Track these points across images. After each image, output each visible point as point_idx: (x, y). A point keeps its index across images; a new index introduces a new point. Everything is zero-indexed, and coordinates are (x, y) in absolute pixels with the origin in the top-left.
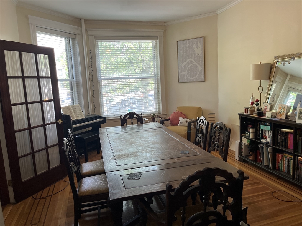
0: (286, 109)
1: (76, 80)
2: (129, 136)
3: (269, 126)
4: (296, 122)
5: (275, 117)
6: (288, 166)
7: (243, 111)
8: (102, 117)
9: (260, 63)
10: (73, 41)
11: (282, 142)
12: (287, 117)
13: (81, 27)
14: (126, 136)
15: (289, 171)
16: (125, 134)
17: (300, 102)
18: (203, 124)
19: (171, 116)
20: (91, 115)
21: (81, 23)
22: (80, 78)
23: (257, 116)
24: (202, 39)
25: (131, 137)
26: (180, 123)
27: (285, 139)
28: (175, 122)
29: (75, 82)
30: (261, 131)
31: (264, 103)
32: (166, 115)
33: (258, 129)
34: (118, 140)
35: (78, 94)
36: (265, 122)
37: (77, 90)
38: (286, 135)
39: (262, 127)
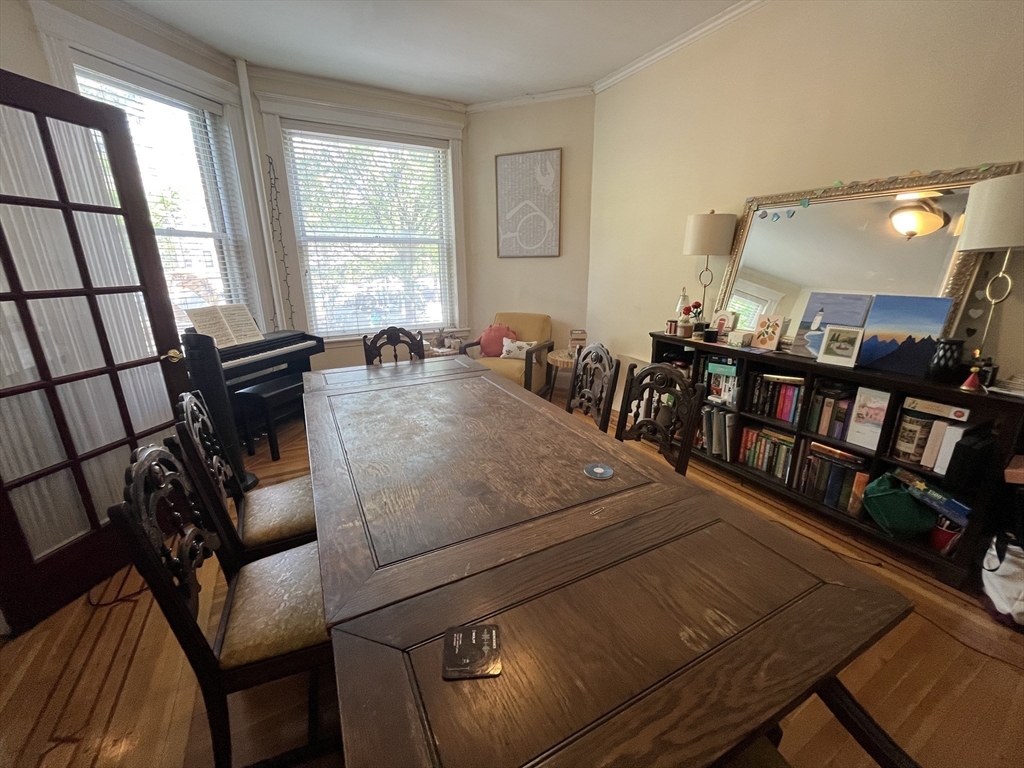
0: (780, 325)
1: (235, 236)
2: (397, 403)
3: (733, 364)
4: (818, 361)
5: (749, 345)
6: (770, 459)
7: (663, 329)
8: (312, 338)
9: (713, 212)
10: (214, 124)
11: (764, 404)
12: (780, 344)
13: (237, 83)
14: (388, 401)
15: (771, 468)
16: (382, 394)
17: (822, 310)
18: (598, 365)
19: (483, 334)
20: (284, 331)
21: (236, 73)
22: (246, 232)
23: (702, 342)
24: (556, 154)
25: (403, 407)
26: (504, 351)
27: (773, 396)
28: (492, 350)
29: (231, 242)
30: (706, 376)
31: (716, 311)
32: (469, 331)
33: (701, 370)
34: (366, 419)
35: (242, 274)
36: (723, 355)
37: (240, 264)
38: (774, 389)
39: (713, 368)
